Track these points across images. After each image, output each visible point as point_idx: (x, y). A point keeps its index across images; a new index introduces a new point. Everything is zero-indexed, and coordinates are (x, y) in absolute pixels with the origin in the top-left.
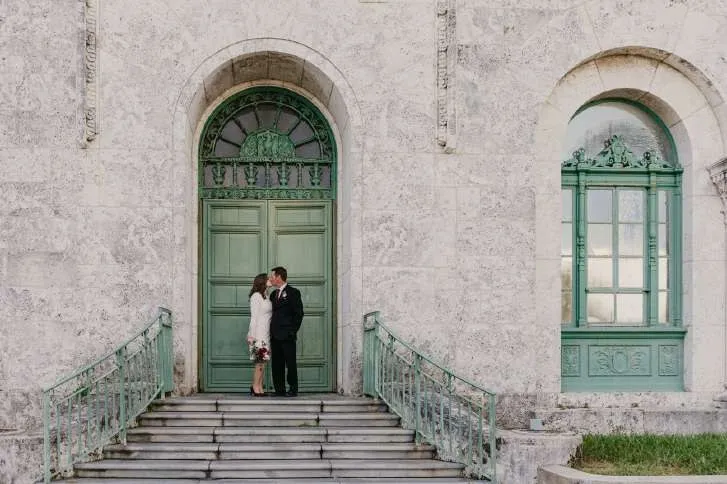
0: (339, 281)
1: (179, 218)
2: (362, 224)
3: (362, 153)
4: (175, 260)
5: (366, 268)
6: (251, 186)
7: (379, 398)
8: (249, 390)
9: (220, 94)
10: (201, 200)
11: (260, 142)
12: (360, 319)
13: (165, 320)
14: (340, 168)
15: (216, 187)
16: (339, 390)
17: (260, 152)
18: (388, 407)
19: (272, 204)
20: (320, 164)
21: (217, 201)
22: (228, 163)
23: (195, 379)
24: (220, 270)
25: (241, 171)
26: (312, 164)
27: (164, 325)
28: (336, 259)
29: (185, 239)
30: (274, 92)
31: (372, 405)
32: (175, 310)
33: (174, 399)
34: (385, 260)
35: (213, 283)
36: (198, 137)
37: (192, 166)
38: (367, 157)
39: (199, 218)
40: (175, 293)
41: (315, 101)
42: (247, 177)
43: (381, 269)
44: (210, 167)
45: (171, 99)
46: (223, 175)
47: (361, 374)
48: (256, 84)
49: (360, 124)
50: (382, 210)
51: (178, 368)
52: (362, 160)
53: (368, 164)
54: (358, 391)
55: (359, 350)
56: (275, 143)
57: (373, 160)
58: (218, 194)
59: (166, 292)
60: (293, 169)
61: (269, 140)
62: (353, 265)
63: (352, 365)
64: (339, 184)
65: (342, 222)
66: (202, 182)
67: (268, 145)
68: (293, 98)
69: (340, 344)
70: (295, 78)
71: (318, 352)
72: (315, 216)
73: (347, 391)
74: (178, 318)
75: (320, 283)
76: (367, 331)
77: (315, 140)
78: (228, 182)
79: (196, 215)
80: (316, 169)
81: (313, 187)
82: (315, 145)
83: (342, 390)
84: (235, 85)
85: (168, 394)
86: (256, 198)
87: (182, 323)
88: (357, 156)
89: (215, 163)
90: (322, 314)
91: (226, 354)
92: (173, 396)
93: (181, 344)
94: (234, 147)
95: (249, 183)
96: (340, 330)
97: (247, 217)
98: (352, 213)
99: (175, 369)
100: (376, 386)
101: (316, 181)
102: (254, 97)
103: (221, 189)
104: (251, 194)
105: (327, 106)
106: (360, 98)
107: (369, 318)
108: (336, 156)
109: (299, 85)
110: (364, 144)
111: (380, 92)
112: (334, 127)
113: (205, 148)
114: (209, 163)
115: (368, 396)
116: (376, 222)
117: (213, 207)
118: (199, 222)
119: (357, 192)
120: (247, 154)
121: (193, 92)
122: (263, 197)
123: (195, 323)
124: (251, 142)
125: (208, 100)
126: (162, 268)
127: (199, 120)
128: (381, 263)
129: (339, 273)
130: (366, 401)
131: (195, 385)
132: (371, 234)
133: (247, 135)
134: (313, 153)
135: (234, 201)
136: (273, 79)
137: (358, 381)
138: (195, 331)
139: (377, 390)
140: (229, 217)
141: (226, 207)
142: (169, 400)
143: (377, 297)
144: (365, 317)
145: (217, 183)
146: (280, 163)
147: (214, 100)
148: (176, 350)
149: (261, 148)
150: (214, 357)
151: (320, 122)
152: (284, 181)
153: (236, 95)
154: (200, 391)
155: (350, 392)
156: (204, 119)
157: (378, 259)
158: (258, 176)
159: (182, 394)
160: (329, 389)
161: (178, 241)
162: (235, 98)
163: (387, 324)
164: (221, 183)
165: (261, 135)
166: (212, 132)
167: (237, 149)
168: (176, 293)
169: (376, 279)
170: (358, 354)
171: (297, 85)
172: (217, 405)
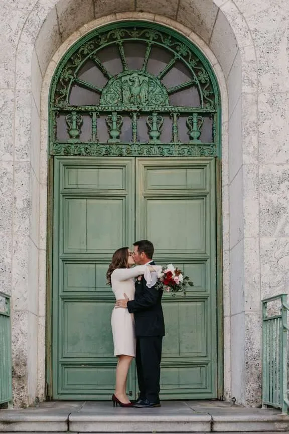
0: (225, 257)
1: (22, 176)
2: (259, 181)
3: (257, 94)
4: (15, 229)
5: (263, 239)
6: (114, 141)
8: (110, 397)
9: (77, 29)
10: (52, 157)
11: (126, 87)
12: (258, 305)
14: (224, 118)
15: (71, 141)
16: (228, 398)
17: (125, 100)
19: (141, 163)
20: (199, 114)
21: (72, 160)
22: (86, 113)
23: (43, 384)
24: (74, 245)
25: (101, 122)
26: (191, 114)
29: (29, 203)
30: (142, 27)
31: (281, 421)
32: (14, 295)
33: (11, 413)
35: (66, 261)
36: (48, 80)
37: (40, 116)
38: (262, 98)
39: (48, 177)
40: (14, 271)
41: (194, 38)
42: (110, 129)
43: (283, 240)
44: (63, 118)
45: (14, 26)
46: (80, 126)
47: (260, 378)
48: (121, 17)
49: (253, 58)
50: (282, 164)
51: (18, 371)
52: (257, 102)
53: (264, 107)
54: (256, 401)
55: (257, 346)
56: (145, 88)
57: (271, 103)
58: (73, 149)
59: (4, 271)
60: (166, 120)
61: (136, 84)
62: (247, 234)
63: (248, 366)
64: (225, 137)
65: (228, 185)
66: (53, 136)
67: (135, 90)
68: (166, 35)
69: (227, 337)
70: (169, 10)
71: (200, 348)
72: (194, 178)
73: (241, 400)
74: (17, 304)
75: (202, 261)
76: (267, 320)
77: (194, 85)
78: (86, 137)
79: (45, 176)
80: (195, 120)
81: (191, 142)
82: (193, 91)
83: (234, 400)
84: (95, 18)
85: (2, 406)
86: (121, 155)
87: (25, 311)
88: (250, 98)
89: (69, 112)
90: (204, 299)
91: (80, 351)
93: (21, 338)
94: (92, 94)
95: (111, 137)
96: (227, 320)
97: (110, 179)
98: (245, 167)
99: (14, 372)
101: (195, 134)
102: (118, 34)
103: (77, 143)
104: (114, 149)
105: (208, 43)
106: (252, 26)
107: (269, 304)
108: (220, 104)
109: (174, 18)
110: (259, 82)
111: (278, 19)
112: (217, 70)
113: (57, 94)
114: (62, 112)
116: (275, 181)
117: (68, 166)
118: (48, 185)
119: (250, 142)
120: (110, 101)
121: (43, 18)
122: (129, 154)
123: (43, 312)
124: (115, 87)
125: (61, 35)
127: (49, 60)
128: (283, 233)
129: (225, 247)
131: (42, 391)
132: (269, 195)
133: (109, 79)
134: (190, 100)
135: (93, 159)
136: (142, 11)
137: (255, 386)
138: (42, 321)
140: (86, 178)
141: (83, 166)
143: (279, 277)
144: (265, 303)
145: (71, 137)
146: (150, 113)
147: (68, 36)
148: (15, 348)
149: (127, 94)
150: (66, 355)
151: (199, 63)
152: (155, 134)
153: (96, 30)
154: (49, 399)
155: (244, 401)
156: (57, 58)
157: (279, 227)
158: (123, 129)
159: (23, 405)
160: (214, 396)
161: (20, 204)
162: (96, 34)
164: (78, 137)
165: (127, 78)
166: (67, 75)
167: (98, 96)
168: (17, 271)
169: (278, 254)
170: (256, 350)
171: (170, 17)
172: (68, 422)
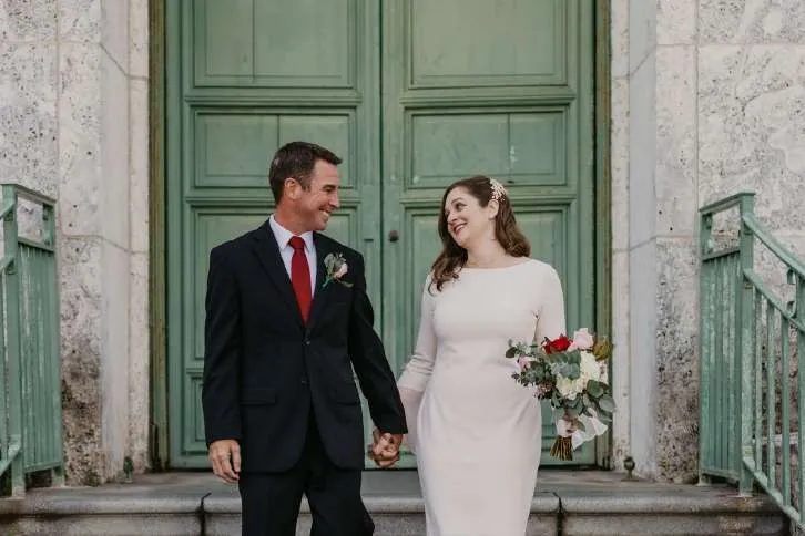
0: (618, 94)
4: (66, 25)
5: (705, 50)
7: (758, 489)
12: (690, 222)
13: (29, 225)
16: (619, 461)
18: (787, 519)
23: (143, 427)
24: (222, 67)
27: (22, 245)
28: (608, 22)
31: (734, 513)
32: (65, 198)
33: (61, 495)
34: (773, 23)
35: (202, 108)
40: (65, 135)
43: (758, 51)
47: (693, 407)
51: (79, 392)
54: (685, 466)
55: (687, 326)
59: (36, 136)
62: (664, 37)
63: (663, 376)
73: (645, 465)
74: (73, 221)
75: (555, 106)
76: (710, 261)
83: (630, 464)
85: (37, 480)
87: (95, 238)
90: (561, 206)
92: (59, 483)
93: (84, 309)
96: (620, 262)
99: (66, 394)
100: (746, 448)
107: (720, 218)
115: (716, 480)
123: (141, 240)
126: (22, 52)
128: (758, 35)
129: (618, 68)
130: (709, 499)
131: (142, 446)
137: (683, 429)
138: (141, 266)
139: (749, 461)
142: (41, 501)
143: (747, 148)
144: (707, 216)
148: (70, 332)
154: (159, 465)
155: (655, 469)
157: (748, 16)
159: (91, 480)
160: (587, 458)
163: (783, 236)
168: (71, 137)
169: (743, 89)
170: (683, 337)
172: (202, 516)
